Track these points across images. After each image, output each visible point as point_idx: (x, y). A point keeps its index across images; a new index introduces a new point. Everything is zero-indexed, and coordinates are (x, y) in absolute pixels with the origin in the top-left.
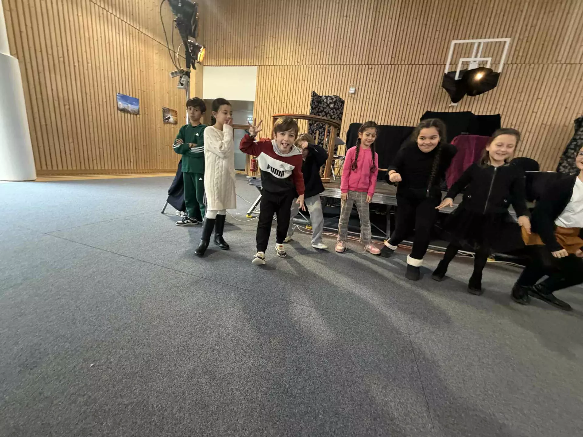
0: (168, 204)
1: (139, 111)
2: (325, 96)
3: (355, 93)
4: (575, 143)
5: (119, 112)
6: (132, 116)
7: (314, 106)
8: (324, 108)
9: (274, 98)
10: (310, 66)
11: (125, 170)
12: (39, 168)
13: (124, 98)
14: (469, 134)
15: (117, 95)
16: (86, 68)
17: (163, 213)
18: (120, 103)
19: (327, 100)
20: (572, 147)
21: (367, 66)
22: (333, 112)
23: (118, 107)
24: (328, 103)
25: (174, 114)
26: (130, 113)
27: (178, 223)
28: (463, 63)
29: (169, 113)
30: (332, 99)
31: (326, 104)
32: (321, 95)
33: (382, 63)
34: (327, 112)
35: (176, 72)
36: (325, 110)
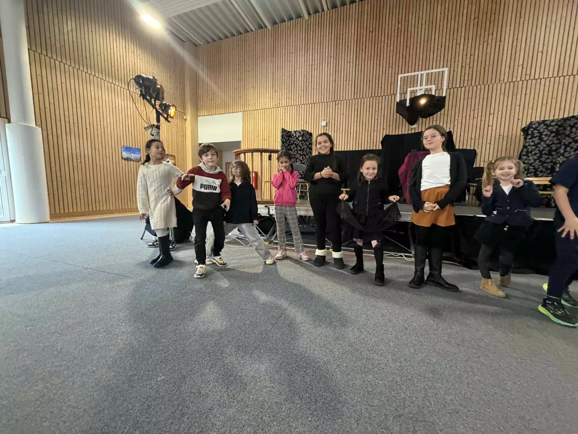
0: (147, 232)
1: (140, 159)
2: (294, 131)
3: (326, 126)
4: (526, 150)
5: (123, 161)
6: (135, 163)
7: (284, 141)
8: (294, 141)
9: (258, 136)
10: (286, 107)
11: (128, 209)
12: (53, 212)
13: (128, 149)
14: (418, 151)
15: (121, 147)
16: (95, 129)
17: (142, 239)
18: (124, 153)
19: (296, 134)
20: (524, 153)
21: (334, 102)
22: (302, 144)
23: (122, 157)
24: (297, 136)
25: (172, 158)
26: (133, 161)
27: (149, 245)
28: (411, 92)
29: (168, 158)
30: (300, 133)
31: (295, 138)
32: (290, 131)
33: (347, 99)
34: (297, 144)
35: (148, 127)
36: (295, 143)
